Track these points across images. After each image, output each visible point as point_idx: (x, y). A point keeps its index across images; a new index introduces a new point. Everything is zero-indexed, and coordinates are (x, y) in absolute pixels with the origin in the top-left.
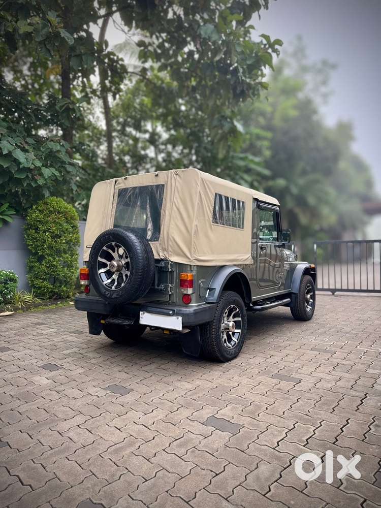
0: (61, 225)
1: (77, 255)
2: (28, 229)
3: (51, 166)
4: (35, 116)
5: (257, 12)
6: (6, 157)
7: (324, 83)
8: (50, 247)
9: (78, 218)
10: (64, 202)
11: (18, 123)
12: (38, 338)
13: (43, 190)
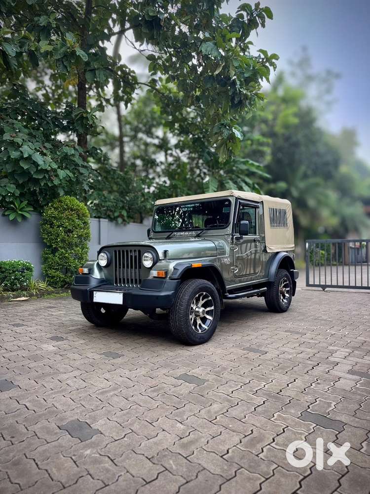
0: (73, 221)
1: (87, 248)
2: (44, 224)
3: (66, 168)
4: (53, 123)
5: (255, 30)
6: (26, 160)
7: (328, 91)
8: (63, 241)
9: (89, 216)
10: (76, 201)
11: (38, 129)
12: (49, 317)
13: (58, 190)
